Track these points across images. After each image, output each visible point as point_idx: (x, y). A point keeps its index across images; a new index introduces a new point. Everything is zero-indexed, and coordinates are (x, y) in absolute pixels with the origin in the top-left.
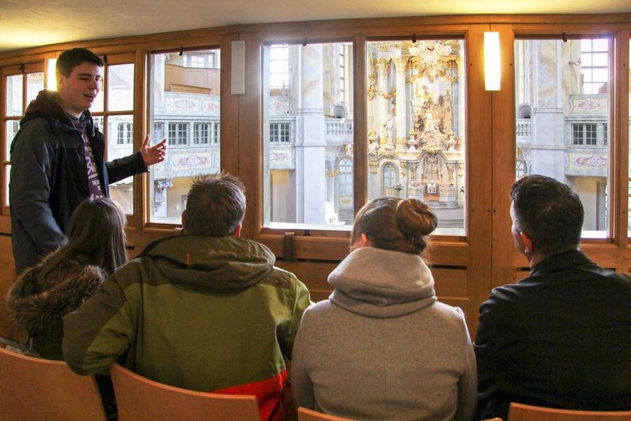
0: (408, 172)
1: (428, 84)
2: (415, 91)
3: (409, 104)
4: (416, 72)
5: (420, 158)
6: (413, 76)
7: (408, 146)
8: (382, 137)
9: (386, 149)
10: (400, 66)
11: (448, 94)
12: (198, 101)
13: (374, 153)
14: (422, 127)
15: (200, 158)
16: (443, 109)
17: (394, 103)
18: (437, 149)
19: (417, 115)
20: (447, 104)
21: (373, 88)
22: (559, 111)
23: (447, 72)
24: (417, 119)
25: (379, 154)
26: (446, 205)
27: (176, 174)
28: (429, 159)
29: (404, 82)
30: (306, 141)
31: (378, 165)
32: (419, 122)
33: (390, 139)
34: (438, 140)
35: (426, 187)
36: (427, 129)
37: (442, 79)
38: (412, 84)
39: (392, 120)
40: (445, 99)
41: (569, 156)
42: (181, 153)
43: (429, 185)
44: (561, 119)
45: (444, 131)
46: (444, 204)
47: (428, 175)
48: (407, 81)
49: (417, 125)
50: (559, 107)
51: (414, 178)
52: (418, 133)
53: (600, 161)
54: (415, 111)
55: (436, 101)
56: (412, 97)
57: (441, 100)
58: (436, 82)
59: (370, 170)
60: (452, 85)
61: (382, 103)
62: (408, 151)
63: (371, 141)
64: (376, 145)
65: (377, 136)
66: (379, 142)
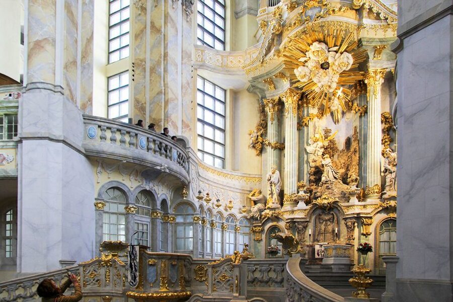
1: (333, 127)
2: (311, 135)
3: (302, 152)
4: (314, 111)
5: (310, 215)
6: (308, 115)
11: (355, 133)
13: (257, 215)
14: (318, 179)
16: (349, 154)
18: (332, 200)
20: (354, 145)
21: (260, 139)
24: (313, 169)
28: (322, 216)
31: (262, 231)
32: (315, 173)
34: (337, 191)
35: (314, 250)
36: (324, 179)
40: (352, 140)
48: (300, 125)
49: (312, 178)
54: (310, 160)
55: (342, 146)
57: (348, 142)
58: (341, 122)
59: (253, 237)
60: (361, 117)
61: (270, 154)
62: (295, 208)
63: (255, 203)
64: (259, 205)
65: (261, 196)
66: (265, 204)
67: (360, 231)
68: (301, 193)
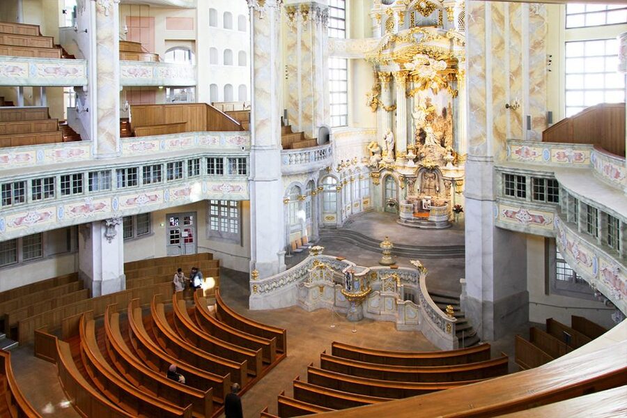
0: (406, 186)
1: (432, 96)
2: (416, 104)
3: (409, 117)
4: (417, 85)
5: (417, 172)
6: (414, 89)
7: (407, 160)
9: (387, 163)
10: (399, 82)
11: (450, 107)
12: (157, 141)
13: (375, 165)
14: (423, 141)
15: (149, 197)
16: (446, 122)
18: (433, 164)
19: (418, 128)
20: (449, 117)
21: (375, 101)
22: (488, 159)
23: (449, 85)
24: (419, 132)
25: (380, 166)
26: (435, 225)
27: (124, 213)
28: (427, 174)
29: (405, 95)
31: (380, 176)
32: (420, 135)
34: (437, 155)
35: (421, 202)
36: (427, 142)
37: (445, 92)
38: (413, 96)
39: (391, 134)
40: (448, 112)
41: (499, 207)
42: (129, 194)
43: (424, 201)
44: (489, 169)
45: (445, 145)
46: (433, 223)
47: (426, 190)
48: (408, 95)
49: (418, 138)
50: (489, 155)
51: (411, 192)
52: (419, 146)
53: (527, 216)
54: (416, 124)
55: (440, 113)
57: (444, 111)
58: (439, 93)
59: (372, 181)
60: (453, 97)
61: (384, 115)
62: (406, 165)
63: (373, 153)
64: (377, 156)
65: (378, 149)
66: (381, 154)
67: (454, 189)
68: (411, 154)
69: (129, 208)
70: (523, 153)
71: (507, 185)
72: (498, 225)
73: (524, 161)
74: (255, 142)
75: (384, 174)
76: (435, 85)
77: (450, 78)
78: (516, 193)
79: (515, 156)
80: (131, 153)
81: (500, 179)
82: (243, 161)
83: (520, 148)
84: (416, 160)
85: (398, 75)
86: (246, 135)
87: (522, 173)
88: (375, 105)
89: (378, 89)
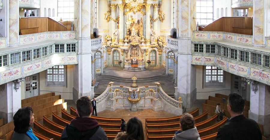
0: (124, 54)
1: (133, 15)
2: (127, 18)
3: (125, 24)
4: (128, 10)
5: (129, 48)
6: (126, 11)
7: (124, 43)
8: (112, 38)
9: (115, 44)
10: (121, 8)
11: (141, 19)
12: (34, 37)
13: (109, 46)
14: (130, 34)
15: (36, 65)
16: (139, 26)
17: (118, 23)
18: (137, 44)
19: (128, 28)
20: (141, 24)
21: (109, 17)
22: (189, 38)
23: (141, 10)
24: (128, 30)
26: (141, 69)
27: (26, 75)
28: (133, 48)
29: (123, 14)
30: (83, 52)
31: (111, 51)
32: (129, 31)
33: (116, 40)
34: (137, 40)
35: (132, 60)
36: (132, 34)
37: (139, 13)
38: (126, 15)
39: (117, 31)
40: (140, 21)
41: (192, 56)
42: (28, 65)
43: (133, 60)
44: (189, 42)
45: (140, 35)
46: (140, 69)
47: (133, 55)
48: (124, 14)
49: (128, 33)
50: (189, 37)
51: (127, 57)
52: (128, 36)
53: (205, 59)
54: (127, 27)
55: (136, 22)
56: (126, 21)
57: (138, 22)
58: (136, 14)
59: (107, 53)
60: (143, 15)
61: (113, 23)
62: (124, 45)
63: (108, 40)
64: (110, 42)
65: (110, 38)
66: (111, 41)
67: (145, 54)
68: (126, 40)
69: (29, 72)
70: (200, 36)
71: (195, 48)
72: (192, 64)
73: (200, 39)
74: (81, 35)
75: (113, 49)
76: (135, 10)
77: (142, 7)
78: (199, 51)
79: (196, 37)
80: (24, 43)
81: (193, 46)
82: (74, 45)
83: (199, 34)
84: (128, 43)
85: (121, 5)
86: (73, 33)
87: (202, 43)
88: (108, 19)
89: (110, 11)
